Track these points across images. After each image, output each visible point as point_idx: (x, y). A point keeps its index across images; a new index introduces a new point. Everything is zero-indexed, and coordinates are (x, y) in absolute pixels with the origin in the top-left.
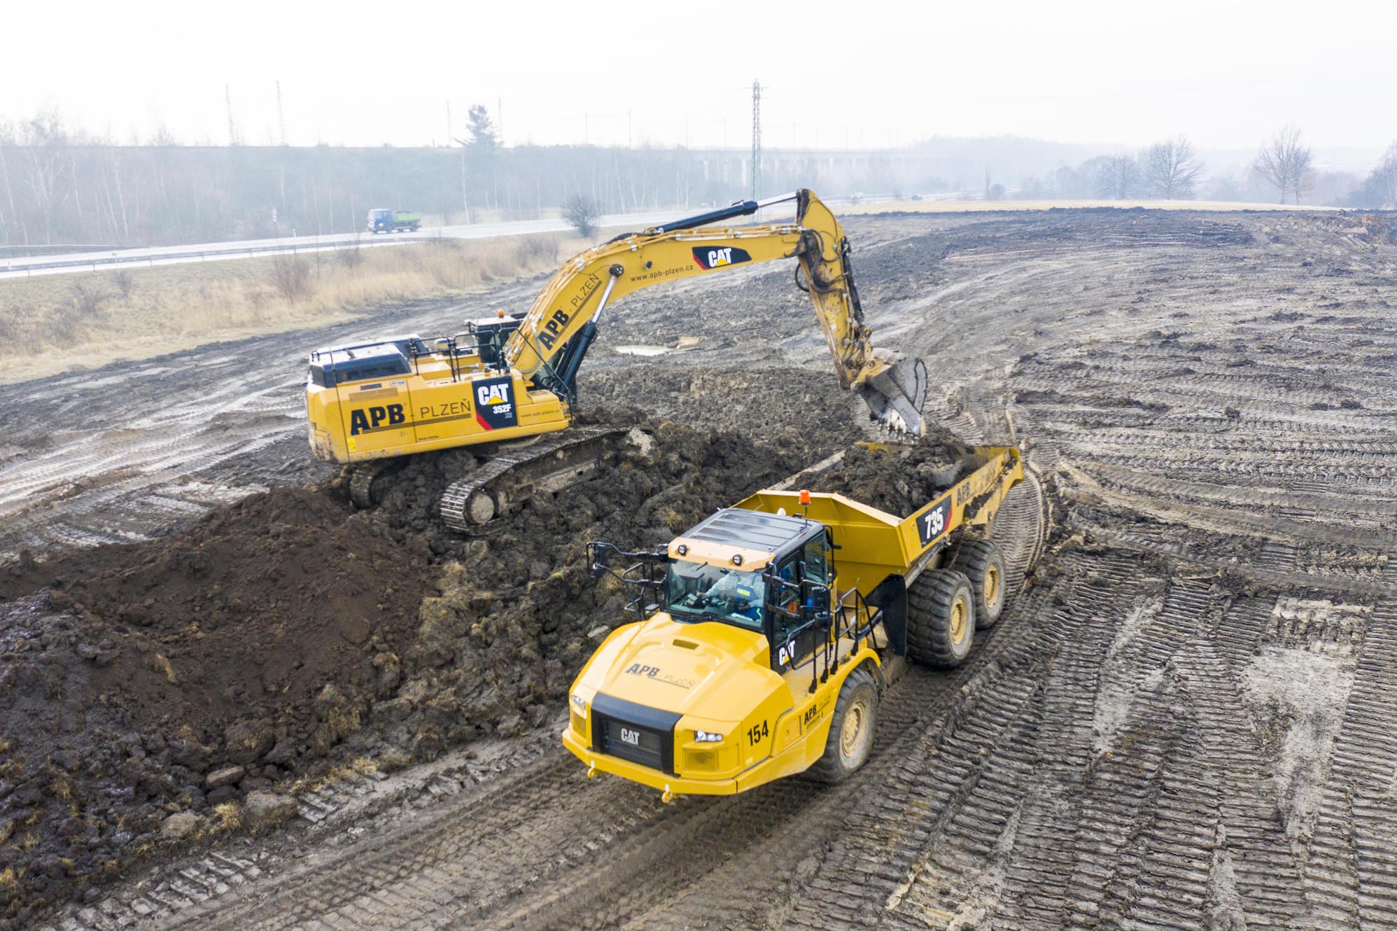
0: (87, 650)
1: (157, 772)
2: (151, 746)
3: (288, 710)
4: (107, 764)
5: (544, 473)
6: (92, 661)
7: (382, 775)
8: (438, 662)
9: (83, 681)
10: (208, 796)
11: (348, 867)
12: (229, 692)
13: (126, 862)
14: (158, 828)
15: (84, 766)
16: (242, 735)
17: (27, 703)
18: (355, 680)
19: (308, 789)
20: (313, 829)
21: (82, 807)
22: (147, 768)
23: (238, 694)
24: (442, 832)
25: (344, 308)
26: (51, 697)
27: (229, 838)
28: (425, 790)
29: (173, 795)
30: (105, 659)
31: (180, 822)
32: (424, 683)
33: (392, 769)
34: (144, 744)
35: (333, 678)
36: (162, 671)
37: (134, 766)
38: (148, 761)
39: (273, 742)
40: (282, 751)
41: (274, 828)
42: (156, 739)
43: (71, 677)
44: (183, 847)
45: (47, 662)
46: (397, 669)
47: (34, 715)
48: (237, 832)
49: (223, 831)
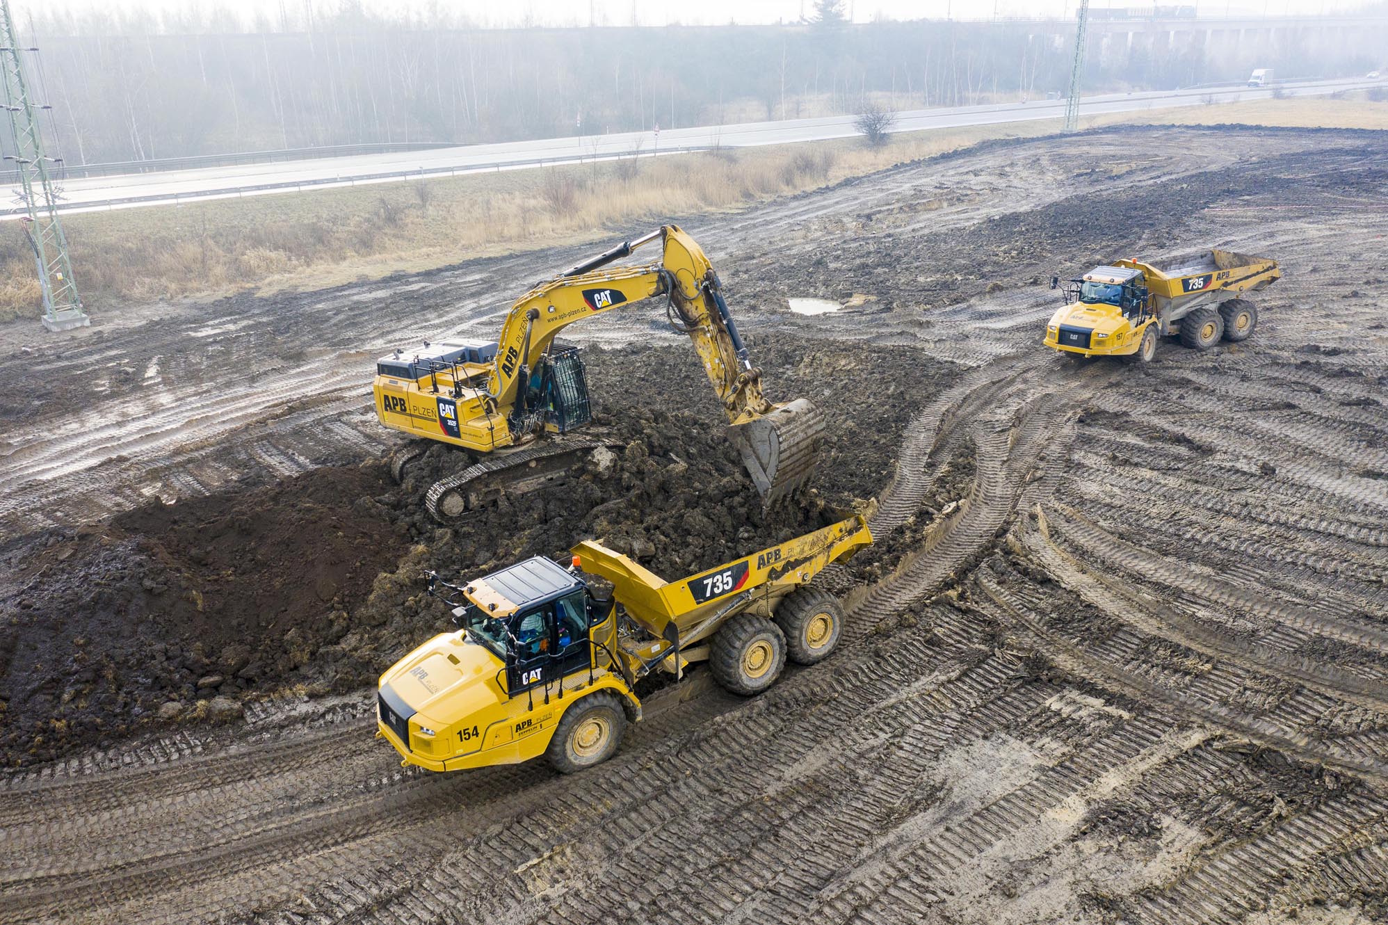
0: (148, 583)
1: (170, 672)
2: (170, 654)
3: (267, 641)
4: (140, 663)
5: (515, 478)
6: (150, 591)
7: (306, 699)
8: (374, 623)
9: (142, 603)
10: (198, 693)
11: (246, 760)
12: (234, 622)
13: (131, 728)
14: (157, 709)
15: (127, 661)
16: (230, 655)
17: (102, 615)
18: (315, 627)
19: (257, 699)
20: (247, 728)
21: (119, 688)
22: (163, 669)
23: (239, 625)
24: (316, 748)
25: (603, 224)
26: (118, 612)
27: (197, 724)
28: (323, 715)
29: (176, 687)
30: (157, 591)
31: (170, 708)
32: (358, 637)
33: (313, 696)
34: (166, 652)
35: (300, 624)
36: (194, 603)
37: (155, 666)
38: (165, 664)
39: (245, 663)
40: (250, 670)
41: (226, 722)
42: (174, 650)
43: (134, 601)
44: (170, 725)
45: (120, 590)
46: (344, 624)
47: (104, 624)
48: (205, 720)
49: (195, 719)
